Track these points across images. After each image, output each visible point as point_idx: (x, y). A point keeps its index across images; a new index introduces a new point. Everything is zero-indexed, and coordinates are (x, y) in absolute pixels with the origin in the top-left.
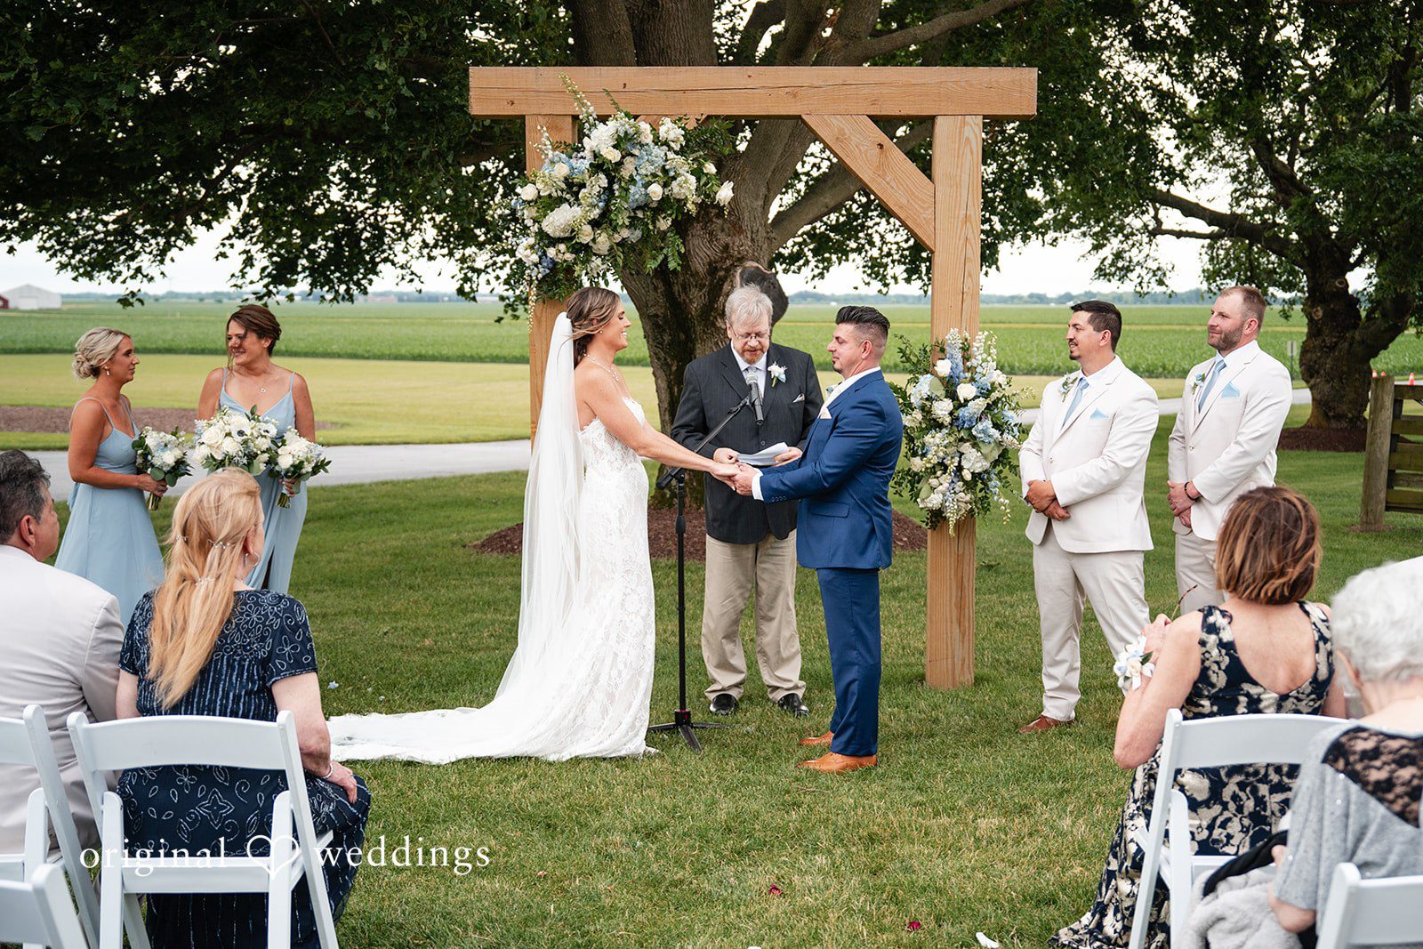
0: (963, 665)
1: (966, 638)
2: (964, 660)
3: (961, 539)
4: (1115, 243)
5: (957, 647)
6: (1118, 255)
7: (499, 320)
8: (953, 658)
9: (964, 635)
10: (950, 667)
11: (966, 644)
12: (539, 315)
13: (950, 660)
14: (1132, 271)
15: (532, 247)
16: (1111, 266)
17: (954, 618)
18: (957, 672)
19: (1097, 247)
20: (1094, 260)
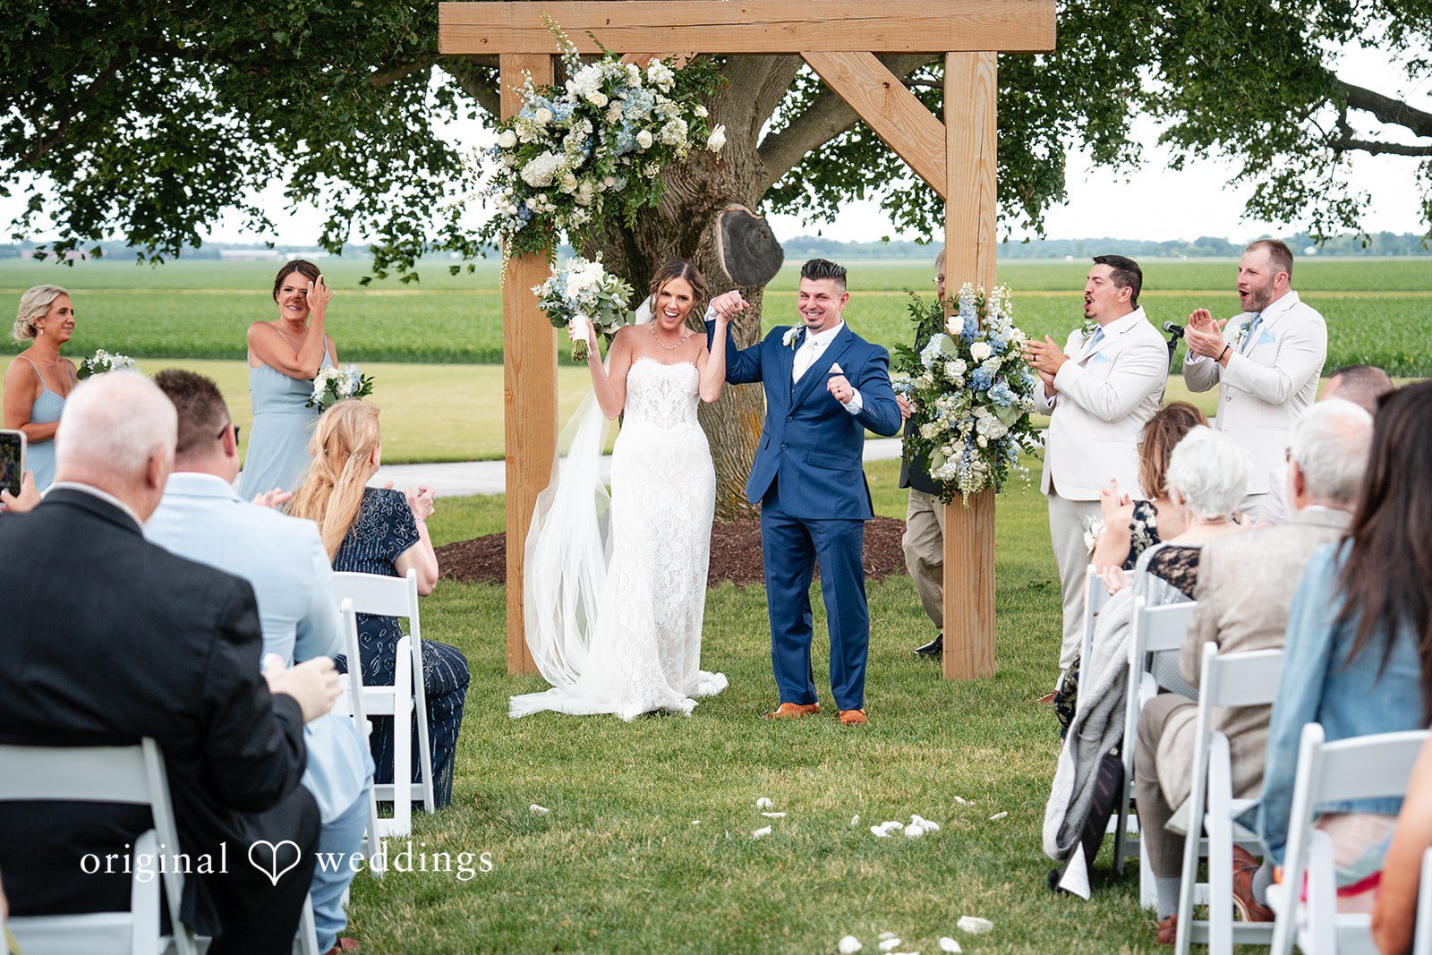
0: (982, 656)
1: (986, 626)
2: (983, 650)
3: (980, 517)
4: (1280, 162)
5: (976, 635)
6: (1282, 182)
7: (366, 281)
8: (972, 648)
9: (983, 625)
10: (968, 657)
11: (986, 631)
12: (514, 271)
13: (968, 651)
14: (1304, 204)
15: (509, 198)
16: (1271, 196)
17: (973, 603)
18: (977, 663)
19: (1252, 169)
20: (1248, 187)
